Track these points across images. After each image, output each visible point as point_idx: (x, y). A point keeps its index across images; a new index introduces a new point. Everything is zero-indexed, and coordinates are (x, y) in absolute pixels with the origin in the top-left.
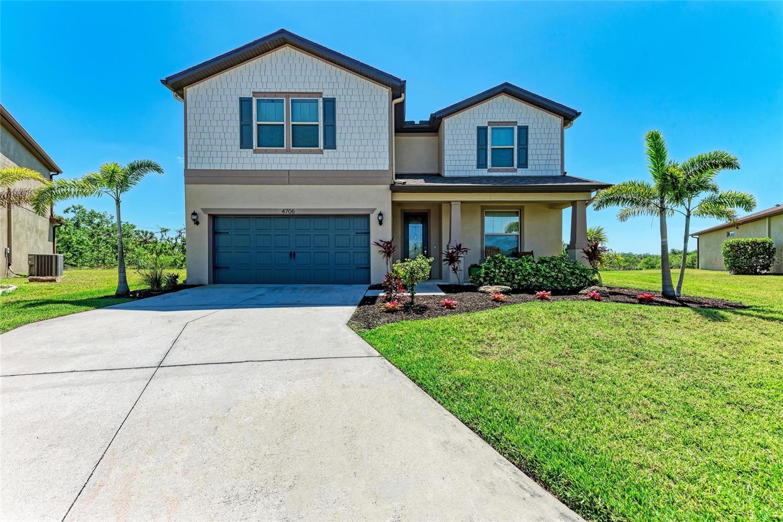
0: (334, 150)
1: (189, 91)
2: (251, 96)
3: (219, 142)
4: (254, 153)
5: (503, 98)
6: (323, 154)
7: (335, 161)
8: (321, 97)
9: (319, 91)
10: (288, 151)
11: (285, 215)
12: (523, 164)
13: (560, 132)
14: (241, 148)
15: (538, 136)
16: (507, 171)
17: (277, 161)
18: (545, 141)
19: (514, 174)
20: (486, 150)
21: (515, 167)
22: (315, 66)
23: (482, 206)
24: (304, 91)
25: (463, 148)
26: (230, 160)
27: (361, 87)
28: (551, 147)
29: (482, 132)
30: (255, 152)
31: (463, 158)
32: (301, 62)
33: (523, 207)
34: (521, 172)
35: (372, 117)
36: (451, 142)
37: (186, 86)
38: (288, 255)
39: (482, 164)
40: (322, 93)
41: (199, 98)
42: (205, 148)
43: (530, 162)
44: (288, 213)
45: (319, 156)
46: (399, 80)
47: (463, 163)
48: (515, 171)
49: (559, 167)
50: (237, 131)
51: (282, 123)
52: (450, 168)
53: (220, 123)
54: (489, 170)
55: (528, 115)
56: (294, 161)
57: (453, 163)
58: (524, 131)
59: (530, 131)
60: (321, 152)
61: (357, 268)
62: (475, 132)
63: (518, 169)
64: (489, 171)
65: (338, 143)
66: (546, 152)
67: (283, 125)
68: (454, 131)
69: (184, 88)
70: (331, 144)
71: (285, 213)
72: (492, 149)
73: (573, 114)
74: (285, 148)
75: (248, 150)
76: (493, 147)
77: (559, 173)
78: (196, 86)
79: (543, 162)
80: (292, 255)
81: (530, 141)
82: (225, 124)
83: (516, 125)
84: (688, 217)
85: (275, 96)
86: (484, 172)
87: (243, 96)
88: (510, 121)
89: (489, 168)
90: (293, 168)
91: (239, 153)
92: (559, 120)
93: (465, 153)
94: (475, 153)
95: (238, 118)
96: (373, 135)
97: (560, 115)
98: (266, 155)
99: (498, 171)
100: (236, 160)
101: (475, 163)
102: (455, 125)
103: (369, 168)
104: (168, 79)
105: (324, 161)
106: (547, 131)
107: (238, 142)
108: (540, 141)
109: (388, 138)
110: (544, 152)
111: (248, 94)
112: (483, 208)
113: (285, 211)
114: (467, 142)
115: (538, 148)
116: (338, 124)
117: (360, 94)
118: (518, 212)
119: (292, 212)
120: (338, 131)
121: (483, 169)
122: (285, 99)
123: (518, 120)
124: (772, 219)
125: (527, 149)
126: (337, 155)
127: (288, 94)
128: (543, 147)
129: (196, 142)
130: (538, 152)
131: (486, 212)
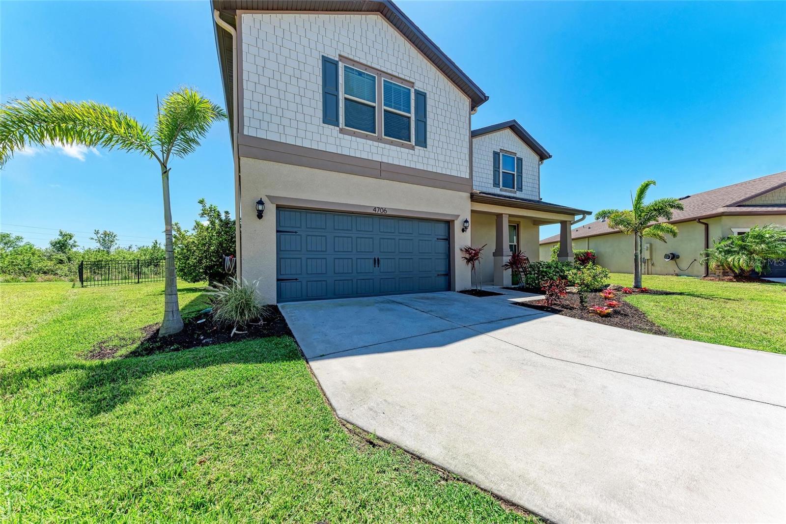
0: (425, 149)
2: (337, 59)
3: (293, 106)
4: (340, 133)
5: (508, 132)
6: (414, 150)
7: (425, 161)
8: (413, 87)
9: (411, 80)
10: (379, 140)
11: (376, 214)
12: (520, 189)
13: (538, 167)
14: (324, 122)
15: (528, 168)
16: (511, 192)
17: (367, 148)
18: (531, 173)
19: (515, 195)
20: (499, 172)
21: (515, 189)
22: (407, 51)
24: (397, 75)
25: (485, 168)
26: (309, 135)
27: (447, 90)
28: (534, 178)
29: (496, 156)
30: (342, 131)
31: (485, 176)
32: (394, 40)
33: (520, 222)
34: (518, 195)
35: (456, 123)
36: (478, 162)
37: (242, 9)
38: (372, 261)
39: (496, 184)
40: (413, 83)
41: (262, 36)
42: (272, 110)
43: (523, 189)
44: (379, 212)
45: (411, 151)
46: (483, 94)
47: (484, 180)
48: (515, 193)
49: (538, 194)
50: (318, 99)
51: (373, 104)
52: (477, 184)
53: (294, 81)
55: (522, 149)
56: (386, 152)
57: (479, 180)
58: (520, 162)
59: (523, 162)
60: (413, 148)
61: (438, 275)
62: (491, 155)
63: (517, 192)
64: (501, 190)
65: (429, 141)
67: (374, 107)
68: (479, 152)
69: (237, 11)
70: (422, 141)
71: (377, 212)
73: (548, 156)
74: (377, 135)
75: (332, 127)
76: (503, 171)
77: (538, 199)
78: (258, 16)
79: (530, 189)
80: (377, 262)
81: (523, 171)
82: (302, 84)
83: (516, 156)
85: (366, 69)
86: (497, 191)
87: (326, 55)
88: (512, 151)
89: (500, 187)
90: (385, 160)
91: (321, 128)
92: (537, 158)
93: (486, 171)
94: (492, 173)
95: (320, 82)
96: (457, 141)
97: (539, 154)
98: (355, 138)
99: (506, 191)
100: (317, 137)
101: (492, 182)
102: (480, 147)
105: (415, 158)
106: (532, 165)
107: (320, 114)
108: (528, 172)
110: (530, 181)
111: (332, 55)
113: (377, 209)
114: (487, 163)
115: (528, 177)
116: (428, 121)
117: (447, 96)
118: (515, 226)
119: (383, 211)
120: (429, 129)
121: (496, 188)
122: (376, 77)
123: (516, 152)
124: (590, 238)
125: (522, 177)
126: (427, 154)
127: (379, 72)
129: (257, 97)
130: (528, 180)
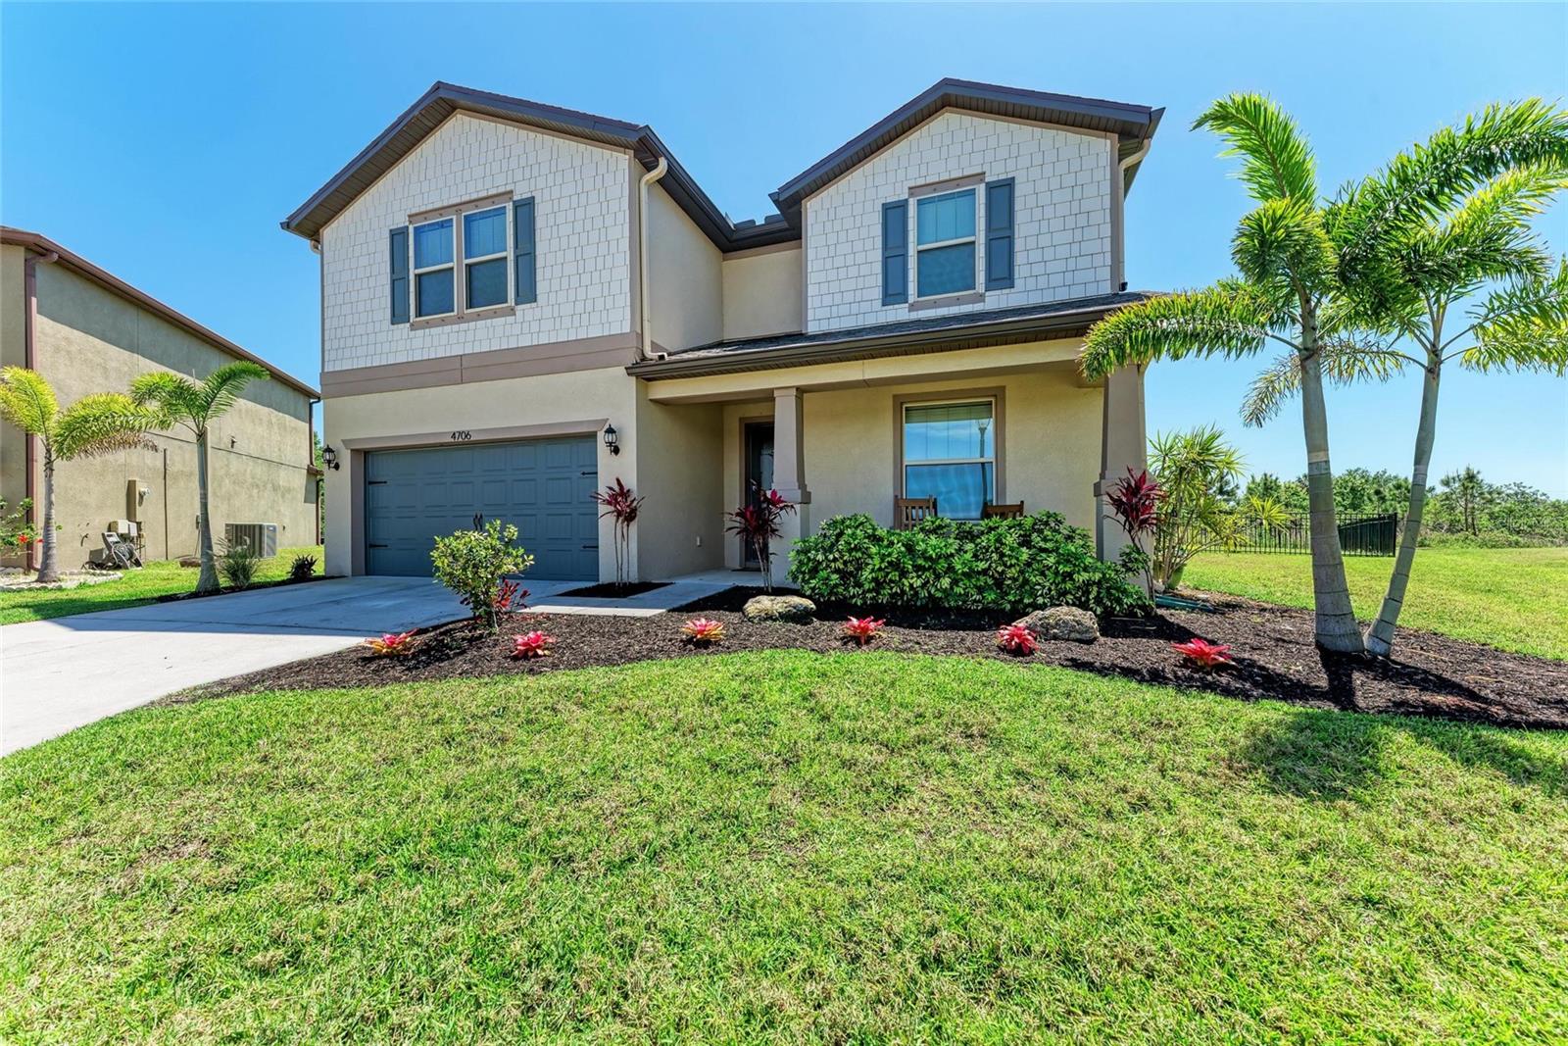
0: (534, 305)
1: (328, 233)
2: (407, 224)
3: (364, 317)
4: (411, 330)
5: (949, 122)
6: (514, 315)
7: (535, 327)
8: (510, 199)
9: (508, 188)
10: (461, 319)
11: (458, 444)
12: (1002, 276)
13: (1108, 177)
14: (393, 324)
15: (1044, 199)
16: (959, 301)
17: (444, 339)
18: (1063, 210)
19: (978, 307)
20: (904, 256)
21: (980, 287)
22: (501, 140)
23: (895, 397)
24: (483, 194)
25: (850, 260)
26: (378, 348)
27: (577, 162)
28: (1082, 220)
29: (893, 214)
30: (413, 327)
31: (851, 284)
33: (1003, 389)
34: (995, 301)
35: (598, 223)
36: (823, 252)
37: (324, 225)
38: (472, 520)
39: (893, 293)
40: (511, 192)
41: (339, 244)
42: (346, 332)
43: (1020, 271)
44: (462, 439)
45: (510, 319)
47: (848, 297)
48: (981, 298)
49: (1106, 273)
50: (387, 294)
51: (450, 265)
52: (822, 313)
53: (365, 283)
54: (912, 305)
55: (1014, 148)
56: (470, 336)
57: (827, 300)
58: (1002, 193)
59: (1019, 191)
60: (512, 312)
61: (585, 547)
62: (876, 219)
63: (987, 294)
64: (913, 308)
65: (540, 287)
66: (1067, 236)
67: (452, 269)
68: (829, 225)
69: (320, 230)
70: (528, 293)
71: (458, 440)
72: (919, 252)
73: (1144, 118)
74: (455, 313)
75: (402, 326)
76: (921, 248)
77: (1106, 289)
78: (335, 224)
79: (1060, 266)
80: (478, 521)
81: (1020, 217)
82: (372, 282)
83: (982, 181)
84: (1433, 371)
85: (441, 215)
86: (899, 313)
87: (395, 227)
88: (966, 173)
89: (911, 299)
90: (469, 350)
91: (389, 334)
92: (1103, 147)
93: (853, 272)
94: (878, 268)
95: (389, 269)
96: (600, 260)
97: (1105, 130)
98: (430, 330)
99: (935, 305)
100: (386, 347)
101: (877, 293)
102: (832, 211)
103: (595, 332)
104: (292, 218)
105: (516, 329)
106: (1069, 180)
107: (388, 314)
108: (1049, 212)
109: (628, 262)
110: (1058, 238)
111: (401, 221)
112: (899, 401)
113: (459, 436)
114: (859, 246)
115: (1044, 230)
116: (540, 249)
117: (578, 177)
118: (991, 403)
119: (468, 436)
120: (540, 263)
121: (896, 306)
122: (454, 217)
123: (986, 168)
125: (1010, 239)
126: (538, 313)
127: (457, 207)
128: (1056, 225)
129: (335, 322)
130: (1045, 240)
131: (907, 409)
